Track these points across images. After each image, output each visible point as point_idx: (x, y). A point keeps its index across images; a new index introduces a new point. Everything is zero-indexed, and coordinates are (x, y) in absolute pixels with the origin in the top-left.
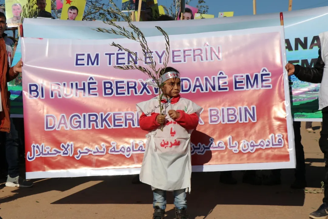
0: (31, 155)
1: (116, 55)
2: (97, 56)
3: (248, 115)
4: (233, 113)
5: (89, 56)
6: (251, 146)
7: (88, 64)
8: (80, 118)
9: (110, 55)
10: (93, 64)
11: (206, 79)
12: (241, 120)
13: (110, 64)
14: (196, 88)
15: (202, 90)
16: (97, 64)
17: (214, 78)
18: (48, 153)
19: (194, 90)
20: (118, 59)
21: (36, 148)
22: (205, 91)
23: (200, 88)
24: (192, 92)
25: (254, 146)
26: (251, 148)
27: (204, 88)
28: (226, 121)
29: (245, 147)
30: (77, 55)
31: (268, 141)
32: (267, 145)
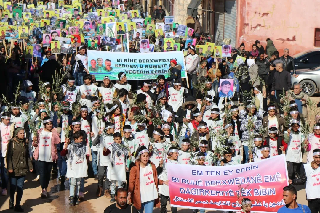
0: (175, 200)
1: (210, 172)
2: (202, 172)
3: (272, 192)
4: (265, 191)
5: (198, 171)
6: (274, 205)
7: (198, 174)
8: (196, 190)
9: (208, 171)
10: (200, 175)
11: (252, 178)
12: (269, 194)
13: (208, 175)
14: (248, 182)
15: (250, 183)
16: (202, 175)
17: (255, 177)
18: (183, 201)
19: (247, 183)
20: (211, 173)
21: (177, 198)
22: (251, 183)
23: (249, 182)
24: (246, 184)
25: (275, 205)
26: (273, 206)
27: (251, 182)
28: (262, 195)
29: (271, 205)
30: (193, 171)
31: (281, 203)
32: (281, 204)
